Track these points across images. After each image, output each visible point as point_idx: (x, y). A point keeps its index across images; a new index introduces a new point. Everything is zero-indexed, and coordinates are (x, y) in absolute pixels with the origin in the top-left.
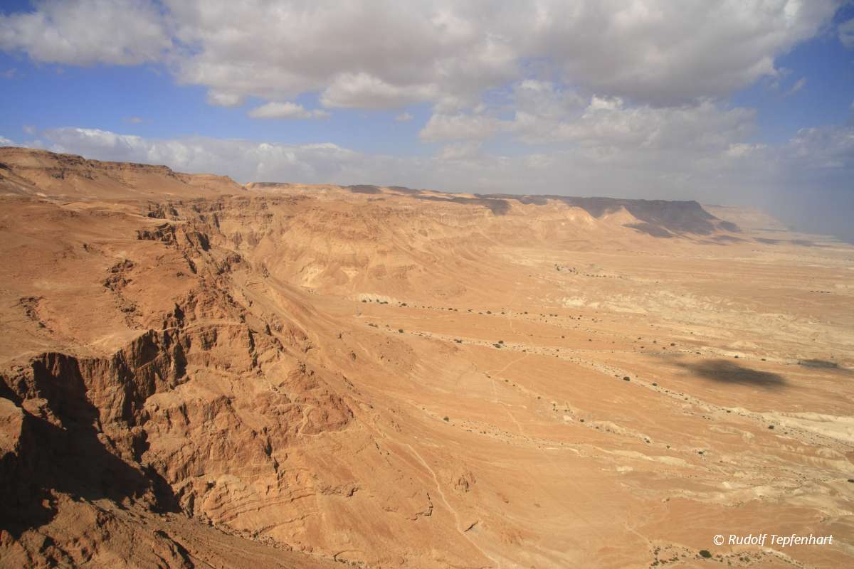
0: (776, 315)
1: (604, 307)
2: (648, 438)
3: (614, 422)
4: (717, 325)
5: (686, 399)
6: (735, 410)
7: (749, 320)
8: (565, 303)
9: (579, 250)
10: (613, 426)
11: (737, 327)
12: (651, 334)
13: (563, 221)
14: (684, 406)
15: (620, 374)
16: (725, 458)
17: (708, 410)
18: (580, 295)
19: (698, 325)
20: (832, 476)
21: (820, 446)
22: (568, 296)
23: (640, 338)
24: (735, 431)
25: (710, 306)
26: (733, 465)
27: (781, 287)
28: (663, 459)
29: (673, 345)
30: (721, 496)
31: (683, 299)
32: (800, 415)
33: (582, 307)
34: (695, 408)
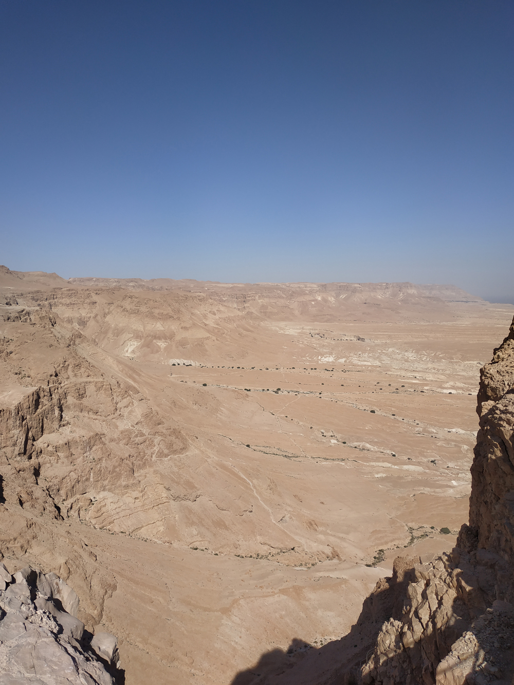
0: (475, 362)
1: (350, 362)
2: (394, 453)
3: (368, 443)
4: (433, 371)
5: (418, 424)
6: (454, 430)
7: (456, 367)
8: (320, 360)
9: (326, 321)
10: (368, 446)
11: (448, 372)
12: (386, 379)
13: (313, 301)
14: (417, 429)
15: (367, 408)
16: (450, 465)
17: (435, 431)
18: (331, 354)
19: (420, 371)
22: (322, 355)
23: (378, 383)
24: (455, 445)
25: (427, 358)
26: (456, 469)
27: (477, 342)
28: (406, 467)
29: (403, 386)
30: (451, 491)
31: (406, 354)
33: (332, 362)
34: (425, 430)
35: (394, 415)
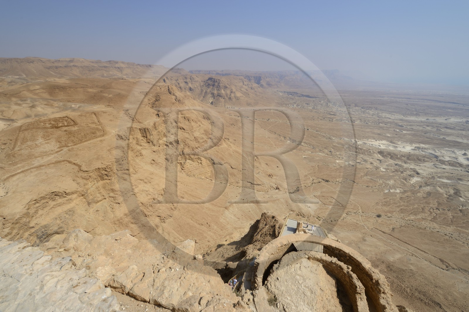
8: (290, 106)
20: (372, 158)
21: (369, 149)
32: (364, 140)
35: (317, 131)
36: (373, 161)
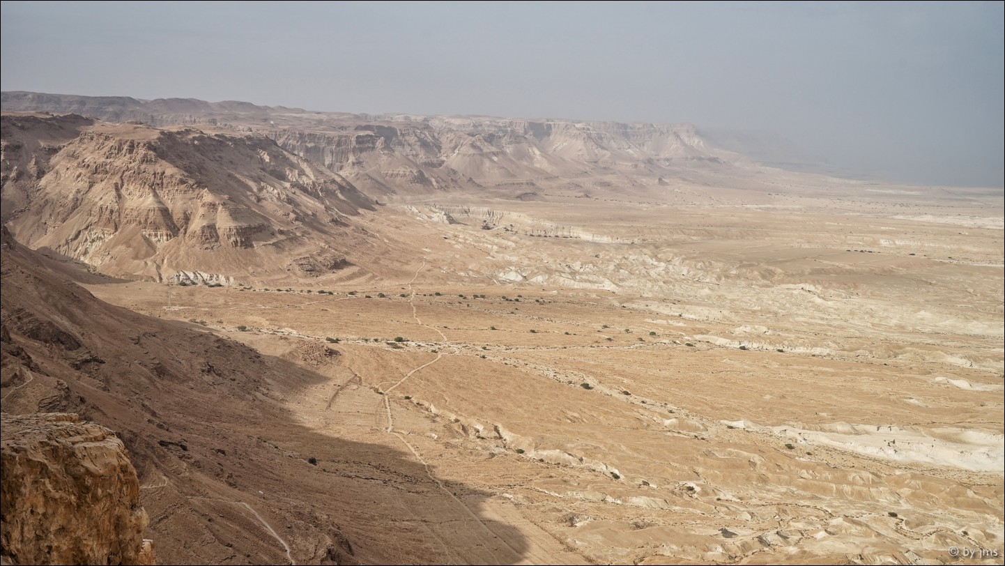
0: (798, 286)
1: (554, 282)
2: (616, 472)
3: (566, 450)
5: (671, 412)
6: (740, 424)
8: (496, 277)
9: (518, 197)
10: (565, 457)
14: (667, 422)
15: (574, 379)
16: (726, 495)
17: (702, 427)
18: (519, 265)
19: (690, 303)
20: (867, 510)
22: (501, 267)
23: (605, 326)
28: (637, 501)
29: (653, 334)
32: (827, 426)
33: (521, 283)
34: (682, 425)
35: (627, 393)
36: (875, 520)
